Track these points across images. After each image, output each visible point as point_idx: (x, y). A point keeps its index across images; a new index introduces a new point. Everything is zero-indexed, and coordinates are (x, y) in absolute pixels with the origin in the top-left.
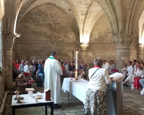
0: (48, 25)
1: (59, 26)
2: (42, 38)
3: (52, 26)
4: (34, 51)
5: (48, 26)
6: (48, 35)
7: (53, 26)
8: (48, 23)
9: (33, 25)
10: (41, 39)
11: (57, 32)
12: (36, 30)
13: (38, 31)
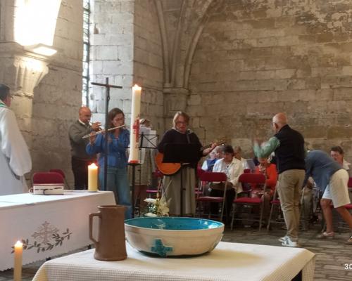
0: (298, 19)
1: (341, 19)
2: (275, 70)
3: (313, 22)
4: (243, 118)
5: (297, 21)
6: (299, 57)
7: (316, 19)
8: (297, 13)
9: (245, 26)
10: (272, 75)
11: (334, 41)
12: (254, 43)
13: (260, 45)
